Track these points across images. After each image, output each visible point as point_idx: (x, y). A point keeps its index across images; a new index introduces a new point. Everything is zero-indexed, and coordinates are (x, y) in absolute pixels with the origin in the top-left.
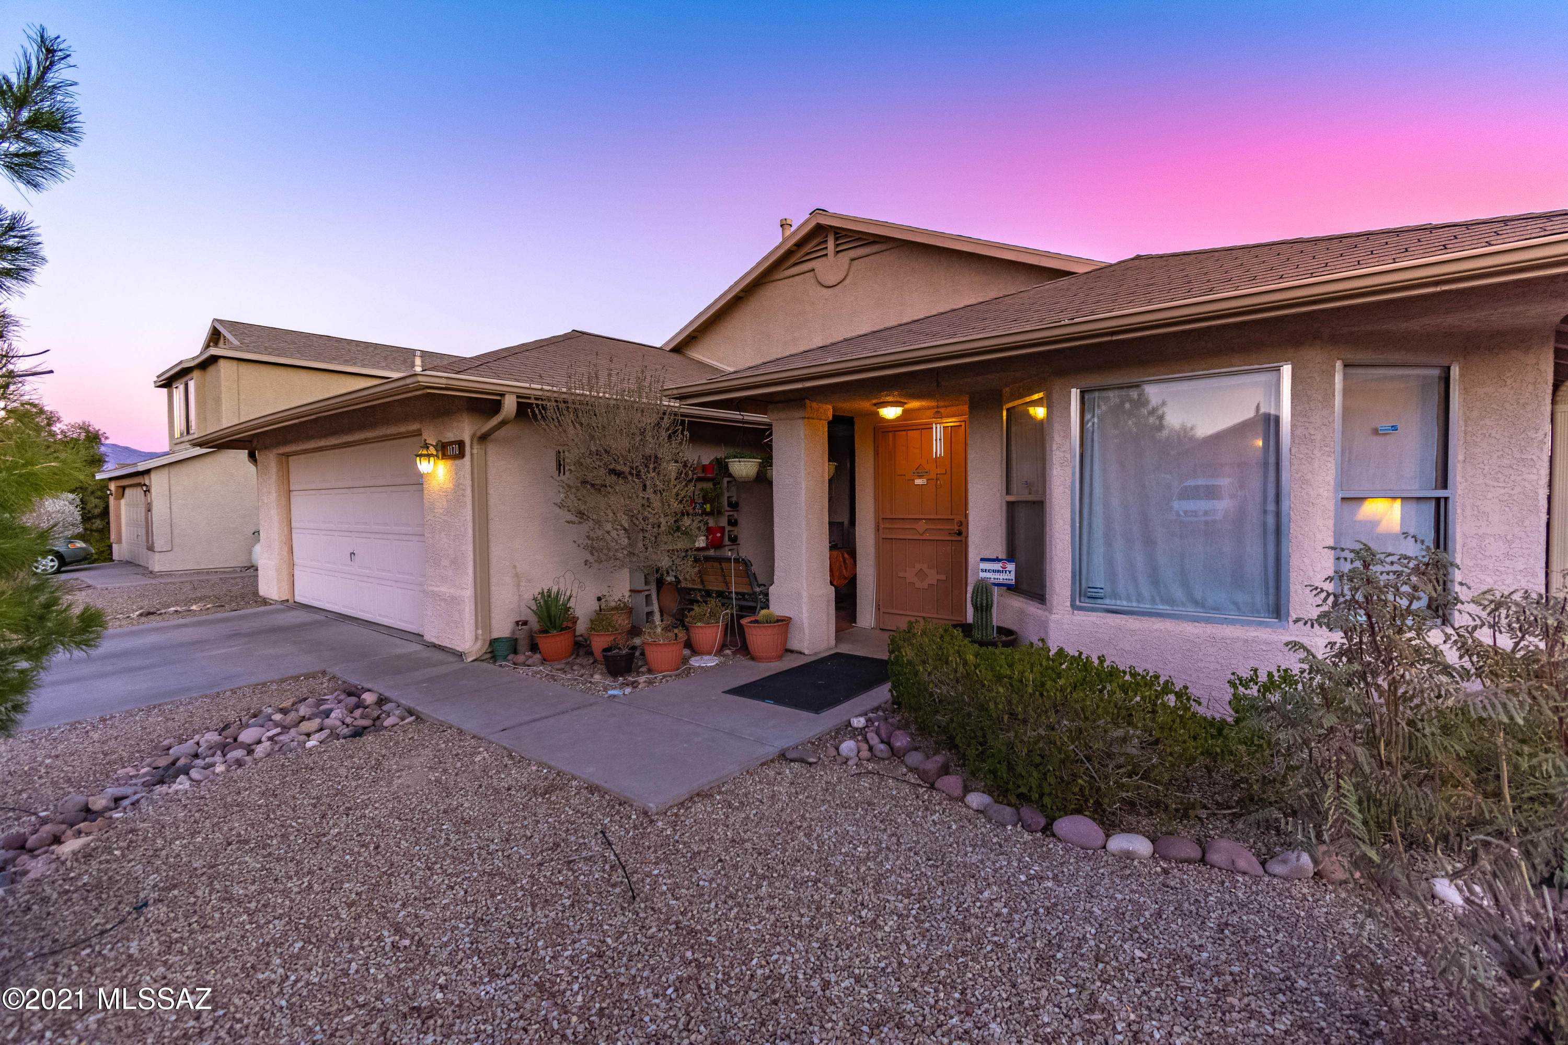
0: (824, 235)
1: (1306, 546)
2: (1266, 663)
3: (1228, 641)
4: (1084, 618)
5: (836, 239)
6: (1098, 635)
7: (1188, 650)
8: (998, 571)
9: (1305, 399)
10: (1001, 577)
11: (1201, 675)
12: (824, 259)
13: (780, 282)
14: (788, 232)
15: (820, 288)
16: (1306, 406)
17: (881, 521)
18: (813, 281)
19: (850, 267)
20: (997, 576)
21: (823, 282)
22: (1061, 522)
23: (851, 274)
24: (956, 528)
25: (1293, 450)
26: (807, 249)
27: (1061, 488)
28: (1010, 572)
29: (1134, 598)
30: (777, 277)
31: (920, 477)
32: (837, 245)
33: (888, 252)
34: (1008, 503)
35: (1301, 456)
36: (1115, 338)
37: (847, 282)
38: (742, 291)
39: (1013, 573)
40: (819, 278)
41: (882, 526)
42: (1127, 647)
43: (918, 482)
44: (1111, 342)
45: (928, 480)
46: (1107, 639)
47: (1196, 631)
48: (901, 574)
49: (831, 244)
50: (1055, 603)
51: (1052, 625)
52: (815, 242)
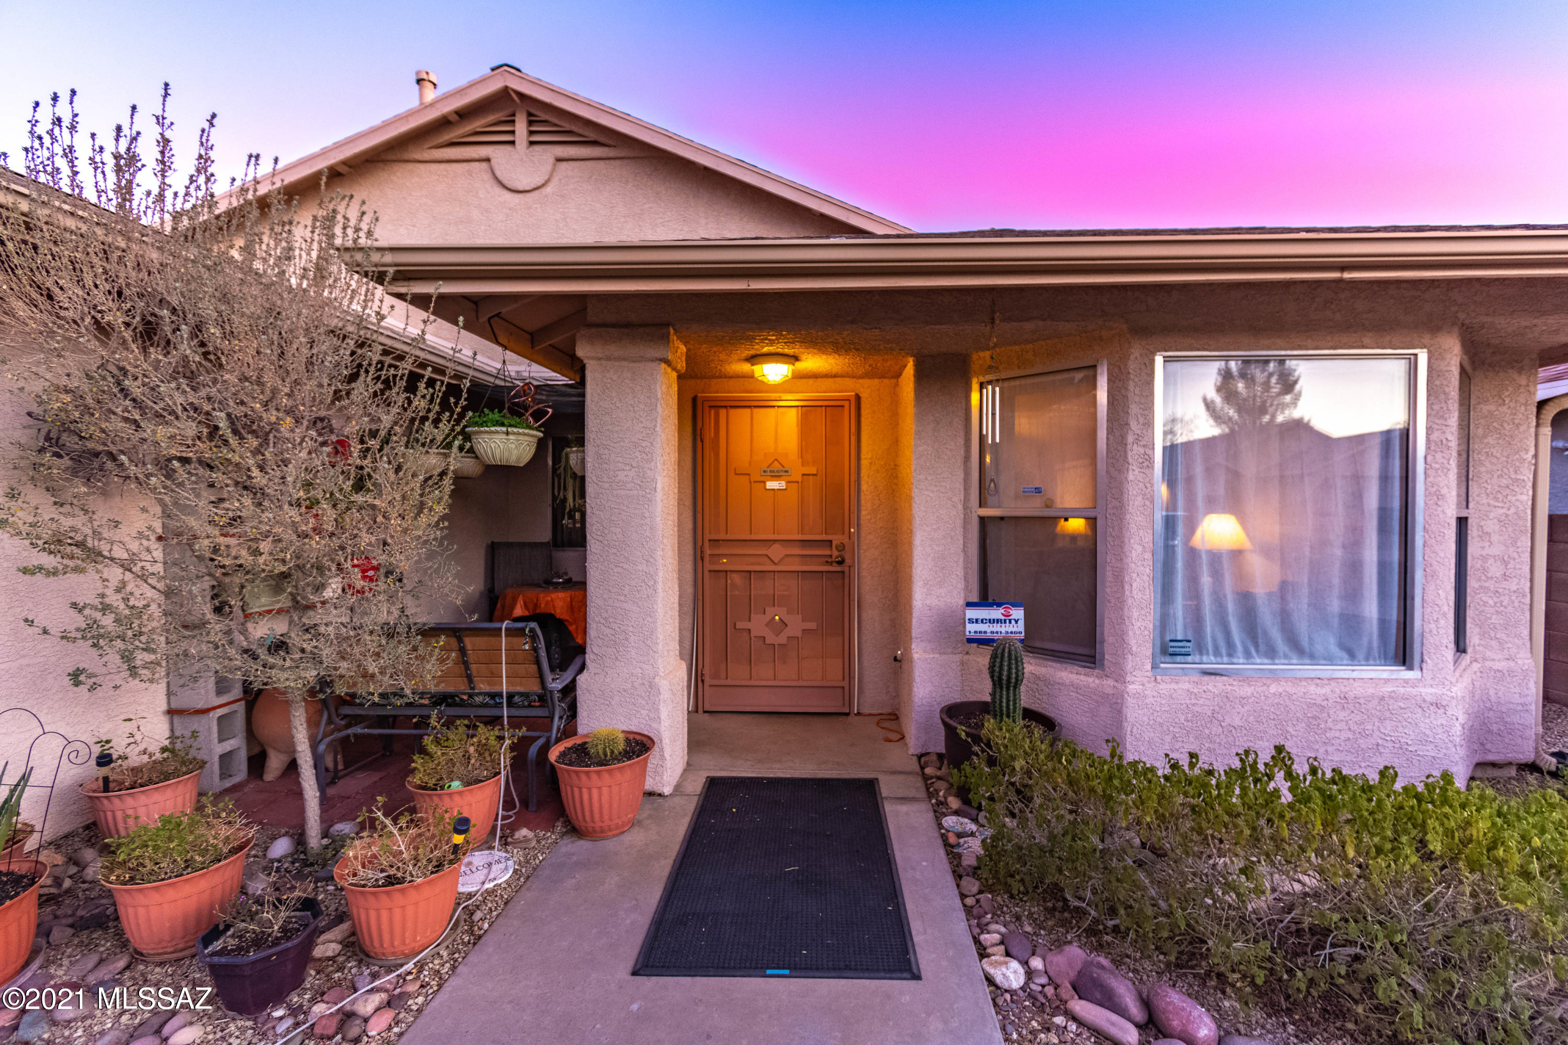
0: (509, 111)
1: (1441, 574)
2: (1404, 723)
3: (1362, 701)
4: (1173, 686)
5: (530, 123)
6: (1197, 709)
7: (1315, 718)
8: (998, 621)
9: (1442, 397)
10: (1003, 630)
11: (1330, 749)
12: (508, 148)
13: (422, 167)
14: (430, 95)
15: (498, 190)
16: (1443, 405)
17: (707, 544)
18: (487, 176)
19: (553, 170)
20: (996, 628)
21: (506, 182)
22: (1139, 549)
23: (555, 180)
24: (835, 553)
25: (1429, 458)
26: (478, 124)
27: (1140, 498)
28: (1016, 622)
29: (1224, 651)
30: (418, 156)
31: (776, 477)
32: (531, 133)
33: (618, 162)
34: (982, 519)
35: (1437, 466)
36: (1347, 275)
37: (548, 189)
38: (344, 163)
39: (1021, 623)
40: (498, 174)
41: (708, 552)
42: (1237, 722)
43: (772, 485)
44: (1341, 280)
45: (788, 482)
46: (1209, 713)
47: (1323, 691)
48: (740, 625)
49: (521, 127)
50: (1129, 666)
51: (1130, 701)
52: (491, 118)
